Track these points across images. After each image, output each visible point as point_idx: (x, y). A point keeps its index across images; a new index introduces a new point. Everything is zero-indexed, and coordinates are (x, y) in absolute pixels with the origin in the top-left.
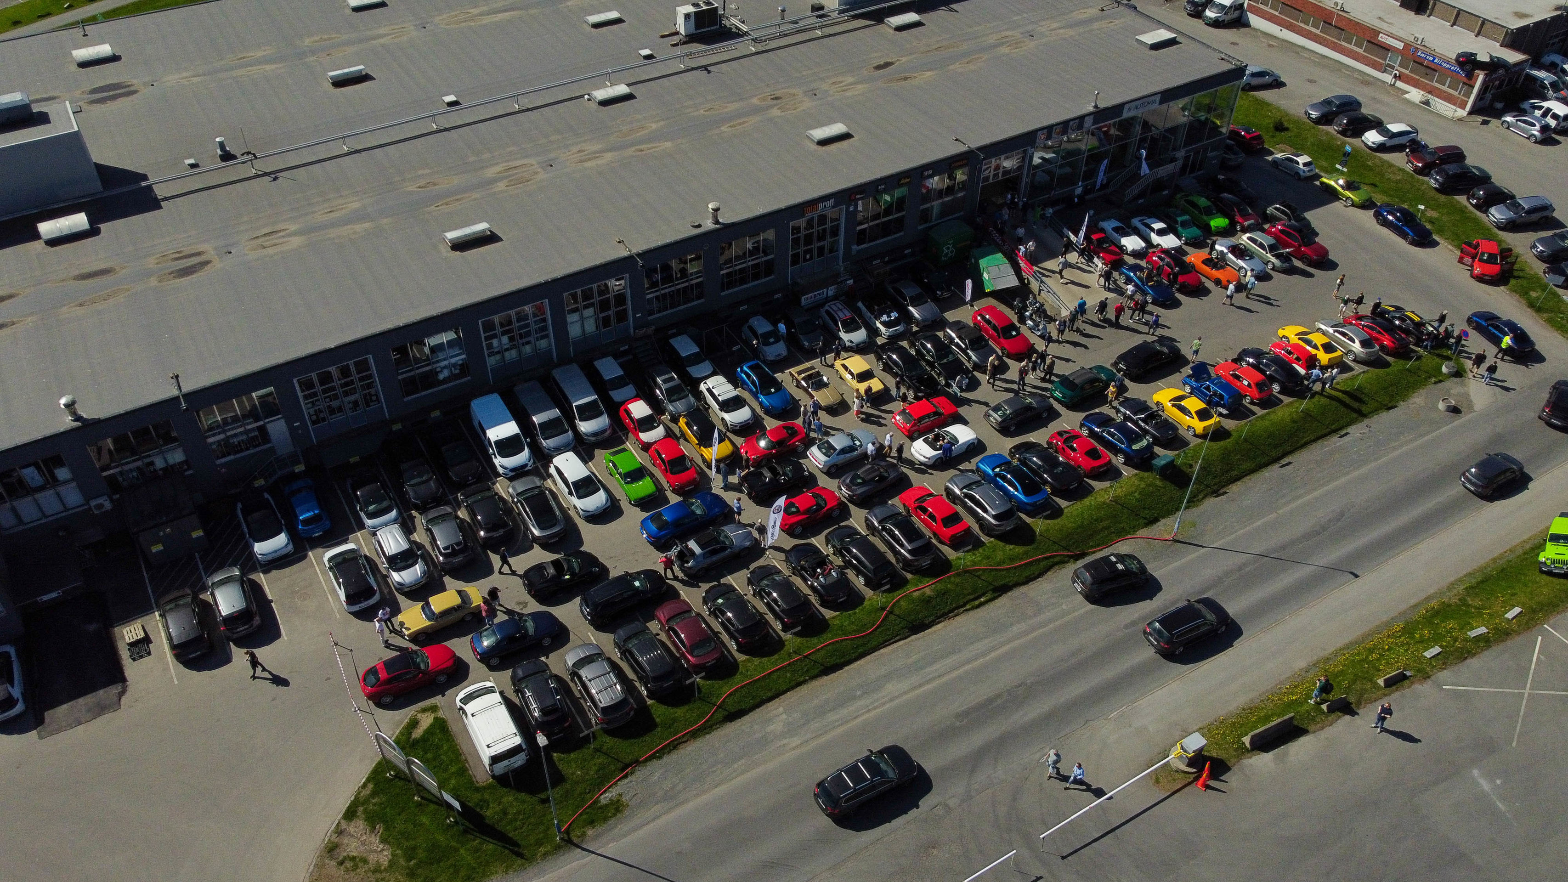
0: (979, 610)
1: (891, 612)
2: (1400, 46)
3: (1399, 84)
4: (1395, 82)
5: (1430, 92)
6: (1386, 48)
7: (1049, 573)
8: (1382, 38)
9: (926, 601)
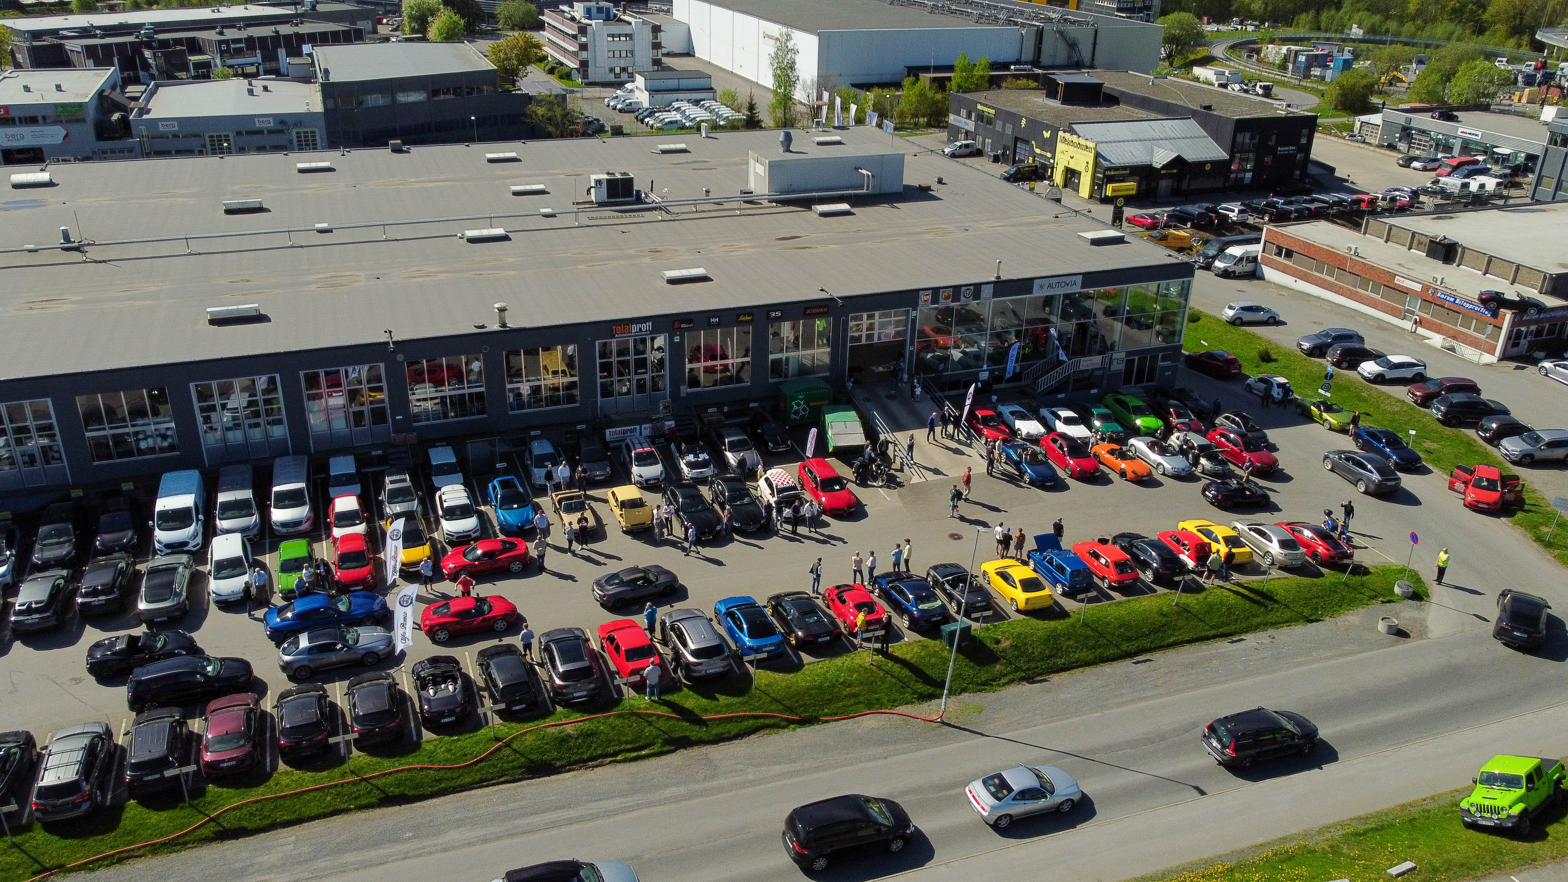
0: (633, 764)
1: (508, 745)
2: (1418, 287)
3: (1421, 331)
4: (1416, 329)
5: (1454, 338)
6: (1405, 292)
7: (753, 736)
8: (1398, 281)
9: (563, 741)
